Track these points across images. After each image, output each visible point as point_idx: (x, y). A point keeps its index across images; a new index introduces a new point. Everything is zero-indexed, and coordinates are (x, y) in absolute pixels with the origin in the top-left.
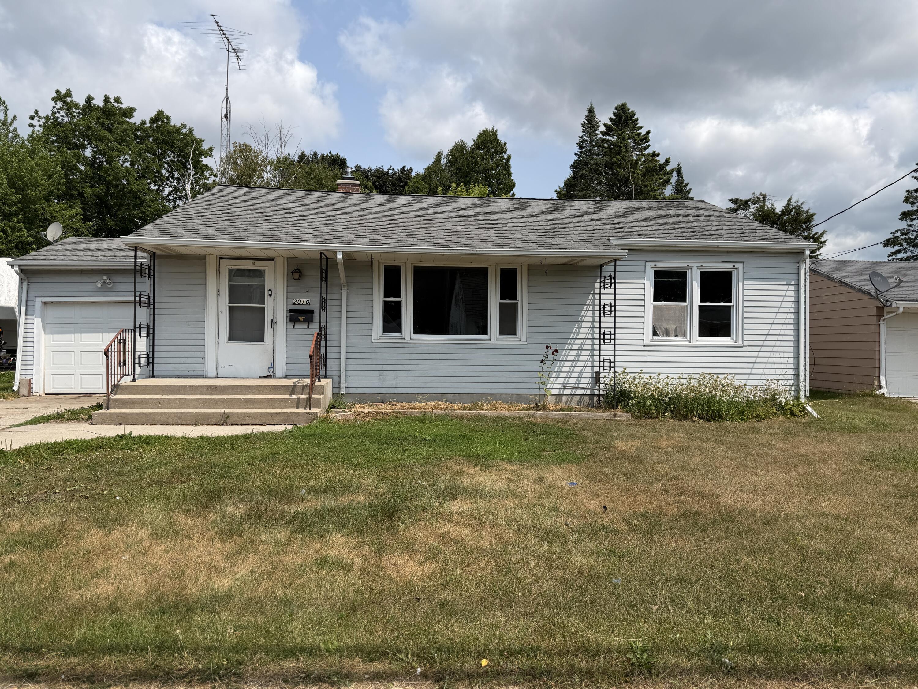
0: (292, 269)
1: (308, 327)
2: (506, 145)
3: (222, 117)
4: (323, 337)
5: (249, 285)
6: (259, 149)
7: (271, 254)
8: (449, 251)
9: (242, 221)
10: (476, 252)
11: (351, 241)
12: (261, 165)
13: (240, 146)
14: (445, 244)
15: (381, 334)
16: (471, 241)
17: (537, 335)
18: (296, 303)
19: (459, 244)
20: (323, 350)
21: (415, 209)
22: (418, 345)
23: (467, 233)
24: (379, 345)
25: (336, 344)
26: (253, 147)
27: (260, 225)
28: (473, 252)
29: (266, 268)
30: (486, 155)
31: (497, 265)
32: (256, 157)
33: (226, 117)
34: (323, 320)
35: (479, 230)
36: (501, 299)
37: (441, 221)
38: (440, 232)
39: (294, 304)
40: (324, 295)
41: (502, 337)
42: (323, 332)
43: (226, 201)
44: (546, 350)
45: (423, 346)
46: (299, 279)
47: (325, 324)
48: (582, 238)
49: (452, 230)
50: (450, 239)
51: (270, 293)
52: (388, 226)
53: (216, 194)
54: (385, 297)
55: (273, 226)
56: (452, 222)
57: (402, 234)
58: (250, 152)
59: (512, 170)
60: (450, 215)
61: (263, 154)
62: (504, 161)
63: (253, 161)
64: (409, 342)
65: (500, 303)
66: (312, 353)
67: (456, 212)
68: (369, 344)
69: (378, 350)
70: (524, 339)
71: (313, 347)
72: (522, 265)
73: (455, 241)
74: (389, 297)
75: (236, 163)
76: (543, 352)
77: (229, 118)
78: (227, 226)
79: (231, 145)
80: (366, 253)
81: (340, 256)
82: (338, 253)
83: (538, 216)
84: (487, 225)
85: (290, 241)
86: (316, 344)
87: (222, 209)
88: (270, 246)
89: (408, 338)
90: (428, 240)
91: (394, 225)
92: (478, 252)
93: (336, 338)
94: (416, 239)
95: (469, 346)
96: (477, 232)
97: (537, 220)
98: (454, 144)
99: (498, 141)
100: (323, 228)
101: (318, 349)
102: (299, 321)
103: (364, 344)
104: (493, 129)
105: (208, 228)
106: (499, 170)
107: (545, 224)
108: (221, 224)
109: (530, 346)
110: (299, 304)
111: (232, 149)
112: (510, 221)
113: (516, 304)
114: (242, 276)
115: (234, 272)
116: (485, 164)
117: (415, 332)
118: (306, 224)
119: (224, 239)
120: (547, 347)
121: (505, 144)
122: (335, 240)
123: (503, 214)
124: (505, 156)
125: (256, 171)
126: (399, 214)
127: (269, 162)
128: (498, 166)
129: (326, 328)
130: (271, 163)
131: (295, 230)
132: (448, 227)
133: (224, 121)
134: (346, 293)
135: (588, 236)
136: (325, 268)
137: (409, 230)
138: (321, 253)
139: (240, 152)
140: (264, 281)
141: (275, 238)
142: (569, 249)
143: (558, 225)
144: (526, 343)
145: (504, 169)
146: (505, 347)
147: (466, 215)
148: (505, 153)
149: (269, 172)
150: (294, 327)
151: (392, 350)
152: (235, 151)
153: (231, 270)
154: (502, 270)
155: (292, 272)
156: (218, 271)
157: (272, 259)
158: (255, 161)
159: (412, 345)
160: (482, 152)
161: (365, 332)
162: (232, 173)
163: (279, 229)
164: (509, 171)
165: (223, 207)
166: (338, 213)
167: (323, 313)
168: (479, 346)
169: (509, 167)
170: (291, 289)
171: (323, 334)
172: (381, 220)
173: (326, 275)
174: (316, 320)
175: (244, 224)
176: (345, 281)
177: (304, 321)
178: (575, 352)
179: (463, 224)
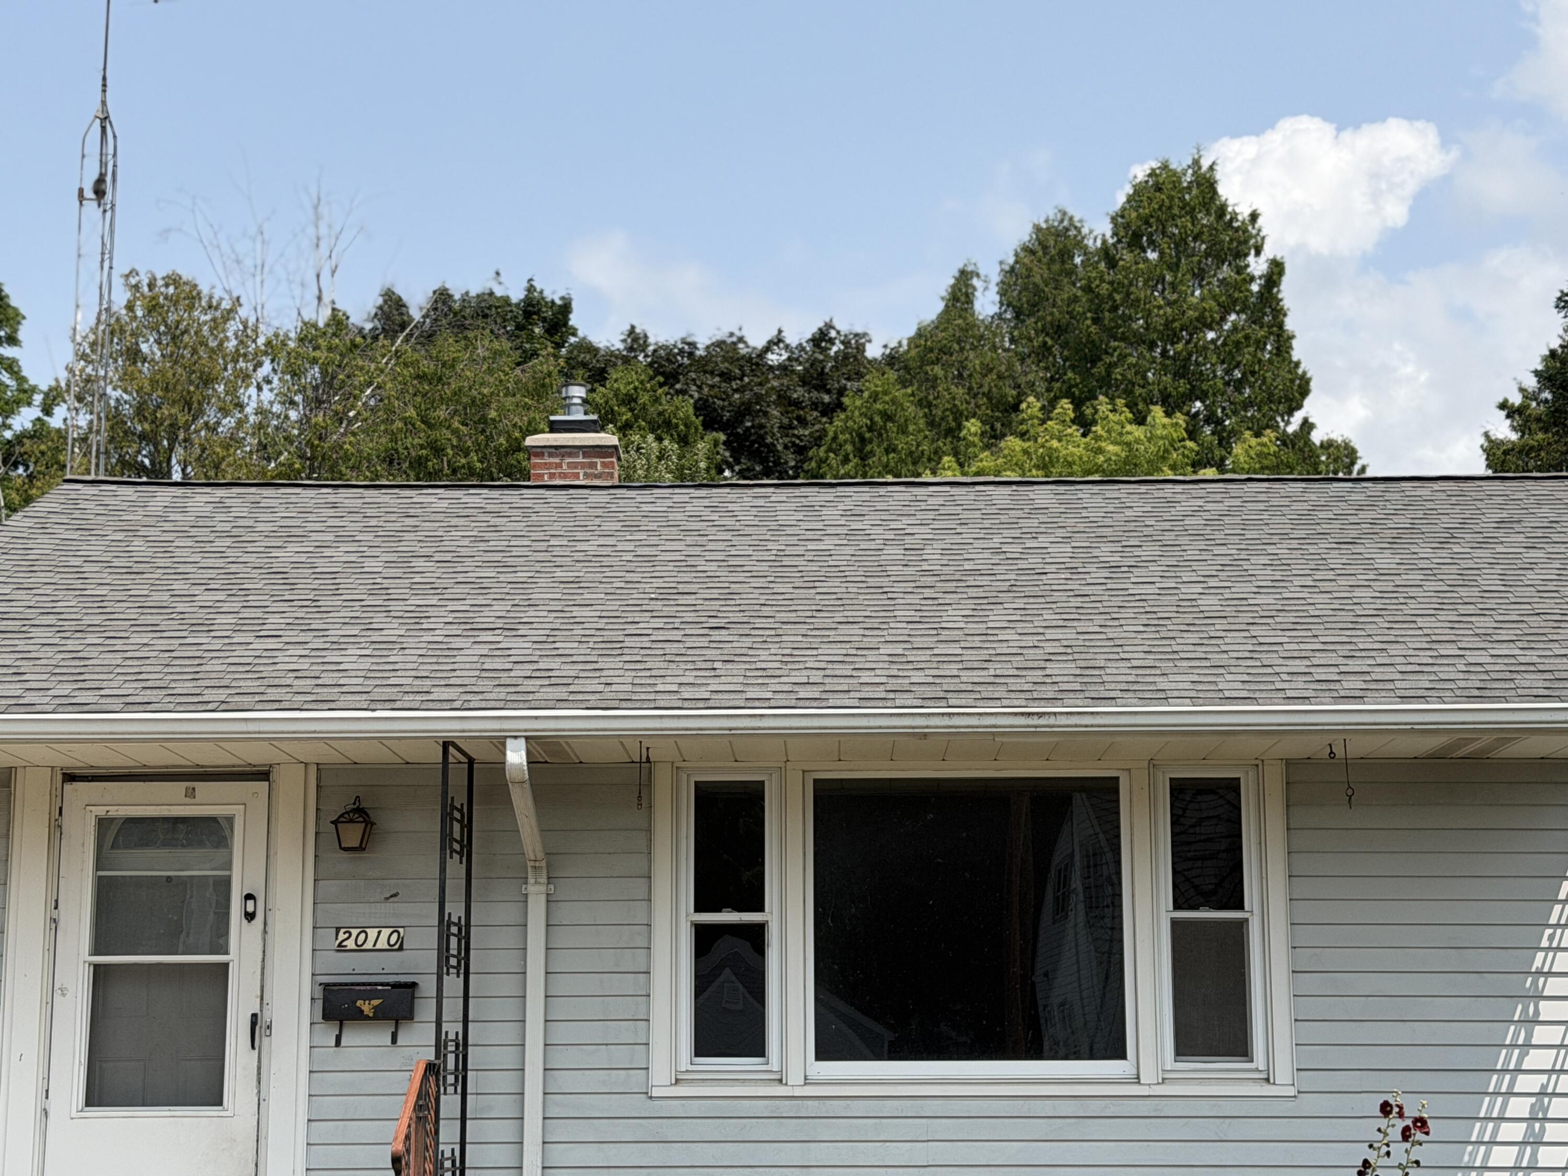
0: (335, 809)
1: (394, 1040)
2: (1260, 222)
3: (81, 191)
4: (451, 1079)
5: (169, 879)
6: (229, 292)
7: (256, 756)
8: (946, 721)
9: (155, 629)
10: (1052, 721)
11: (562, 693)
12: (236, 356)
13: (151, 286)
14: (929, 692)
15: (684, 1064)
16: (1037, 675)
17: (1335, 1057)
18: (350, 944)
19: (987, 691)
20: (448, 1134)
21: (828, 544)
22: (836, 1107)
23: (1030, 641)
24: (675, 1108)
25: (503, 1106)
26: (205, 289)
27: (217, 644)
28: (1042, 721)
29: (236, 811)
30: (1174, 267)
31: (1153, 764)
32: (217, 325)
33: (99, 192)
34: (453, 1008)
35: (1082, 626)
36: (1177, 906)
37: (928, 593)
38: (918, 642)
39: (341, 948)
40: (455, 910)
41: (1189, 1066)
42: (451, 1058)
43: (96, 549)
44: (1383, 1123)
45: (859, 1108)
46: (361, 848)
47: (459, 1027)
48: (1504, 650)
49: (973, 628)
50: (953, 669)
51: (250, 908)
52: (713, 622)
53: (55, 518)
54: (698, 909)
55: (271, 644)
56: (973, 592)
57: (766, 657)
58: (191, 308)
59: (1290, 324)
60: (968, 566)
61: (243, 312)
62: (1255, 288)
63: (204, 344)
64: (798, 1092)
65: (1176, 924)
66: (400, 1147)
67: (997, 551)
68: (638, 1105)
69: (671, 1130)
70: (1283, 1072)
71: (406, 1121)
72: (1258, 765)
73: (976, 676)
74: (718, 910)
75: (134, 355)
76: (1369, 1129)
77: (108, 197)
78: (92, 652)
79: (118, 282)
80: (620, 739)
81: (516, 756)
82: (509, 742)
83: (1336, 559)
84: (1117, 601)
85: (328, 703)
86: (418, 1108)
87: (78, 584)
88: (252, 727)
89: (795, 1077)
90: (866, 677)
91: (738, 617)
92: (1063, 720)
93: (504, 1082)
94: (816, 677)
95: (1047, 1108)
96: (1069, 634)
97: (1330, 575)
98: (1029, 228)
99: (1222, 209)
100: (457, 643)
101: (430, 1127)
102: (359, 1016)
103: (614, 1106)
104: (1196, 163)
105: (25, 666)
106: (1235, 328)
107: (1358, 593)
108: (71, 645)
109: (1309, 1104)
110: (359, 949)
111: (120, 297)
112: (1213, 582)
113: (1242, 925)
114: (145, 843)
115: (114, 829)
116: (1169, 304)
117: (823, 1053)
118: (394, 630)
119: (82, 707)
120: (1386, 1109)
121: (1254, 217)
122: (502, 693)
123: (1191, 554)
124: (1257, 266)
125: (215, 380)
126: (764, 567)
127: (268, 343)
128: (1226, 310)
129: (463, 1045)
130: (273, 348)
131: (351, 659)
132: (953, 616)
133: (91, 207)
134: (543, 898)
135: (1531, 640)
136: (460, 799)
137: (792, 636)
138: (446, 745)
139: (153, 307)
140: (228, 865)
141: (273, 694)
142: (1441, 699)
143: (1412, 592)
144: (1292, 1091)
145: (1256, 320)
146: (1204, 1108)
147: (1034, 561)
148: (1258, 253)
149: (269, 382)
150: (338, 1043)
151: (730, 1129)
152: (130, 307)
153: (103, 824)
154: (1179, 788)
155: (335, 822)
156: (56, 828)
157: (262, 775)
158: (213, 344)
159: (812, 1107)
160: (1152, 255)
161: (620, 1056)
162: (119, 392)
163: (288, 660)
164: (1281, 326)
165: (80, 574)
166: (521, 576)
167: (453, 983)
168: (1095, 1107)
169: (1279, 313)
170: (330, 887)
171: (451, 1065)
172: (690, 600)
173: (468, 826)
174: (426, 1010)
175: (163, 644)
176: (539, 847)
177: (380, 1015)
178: (1515, 1132)
179: (1020, 603)
